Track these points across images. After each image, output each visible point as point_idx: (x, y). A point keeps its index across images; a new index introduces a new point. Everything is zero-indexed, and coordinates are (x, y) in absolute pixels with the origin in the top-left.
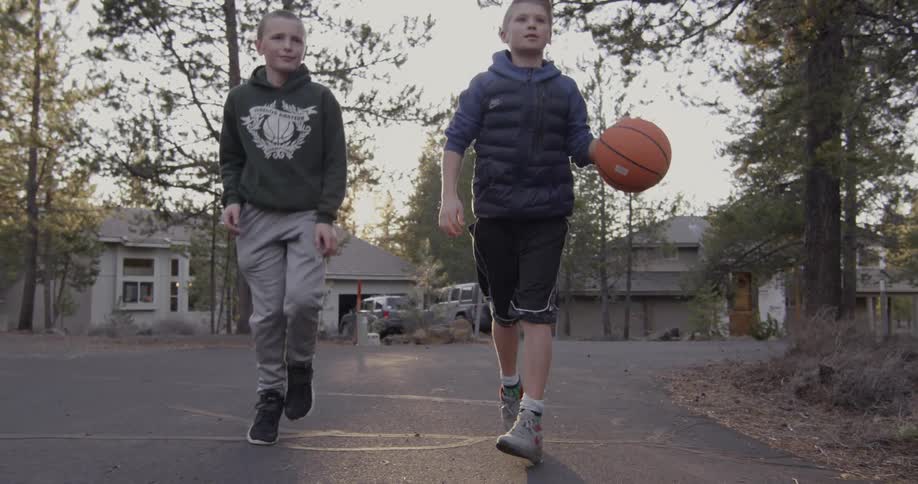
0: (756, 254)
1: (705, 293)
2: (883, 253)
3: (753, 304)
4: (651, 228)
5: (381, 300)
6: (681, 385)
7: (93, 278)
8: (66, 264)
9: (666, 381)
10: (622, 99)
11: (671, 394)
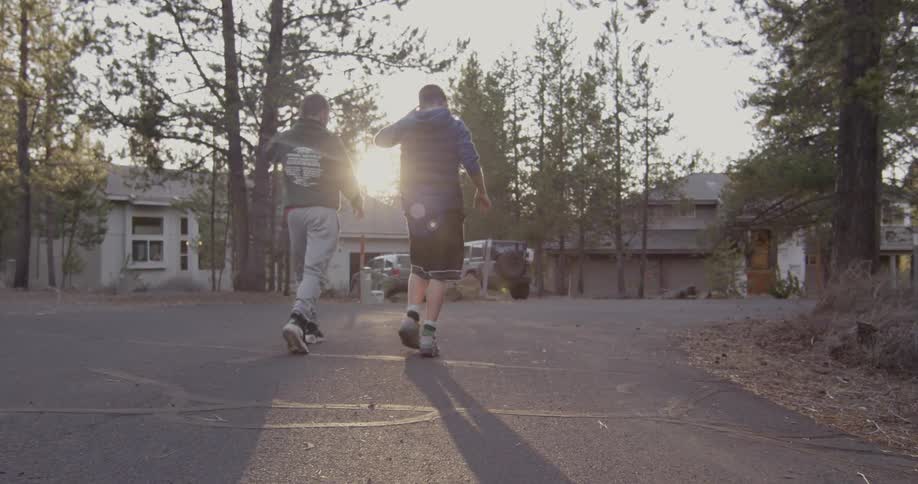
0: (776, 210)
1: (724, 250)
2: (907, 209)
3: (772, 263)
4: (668, 185)
5: (391, 258)
6: (698, 344)
7: (102, 236)
8: (75, 223)
9: (683, 340)
10: (639, 49)
11: (688, 354)
